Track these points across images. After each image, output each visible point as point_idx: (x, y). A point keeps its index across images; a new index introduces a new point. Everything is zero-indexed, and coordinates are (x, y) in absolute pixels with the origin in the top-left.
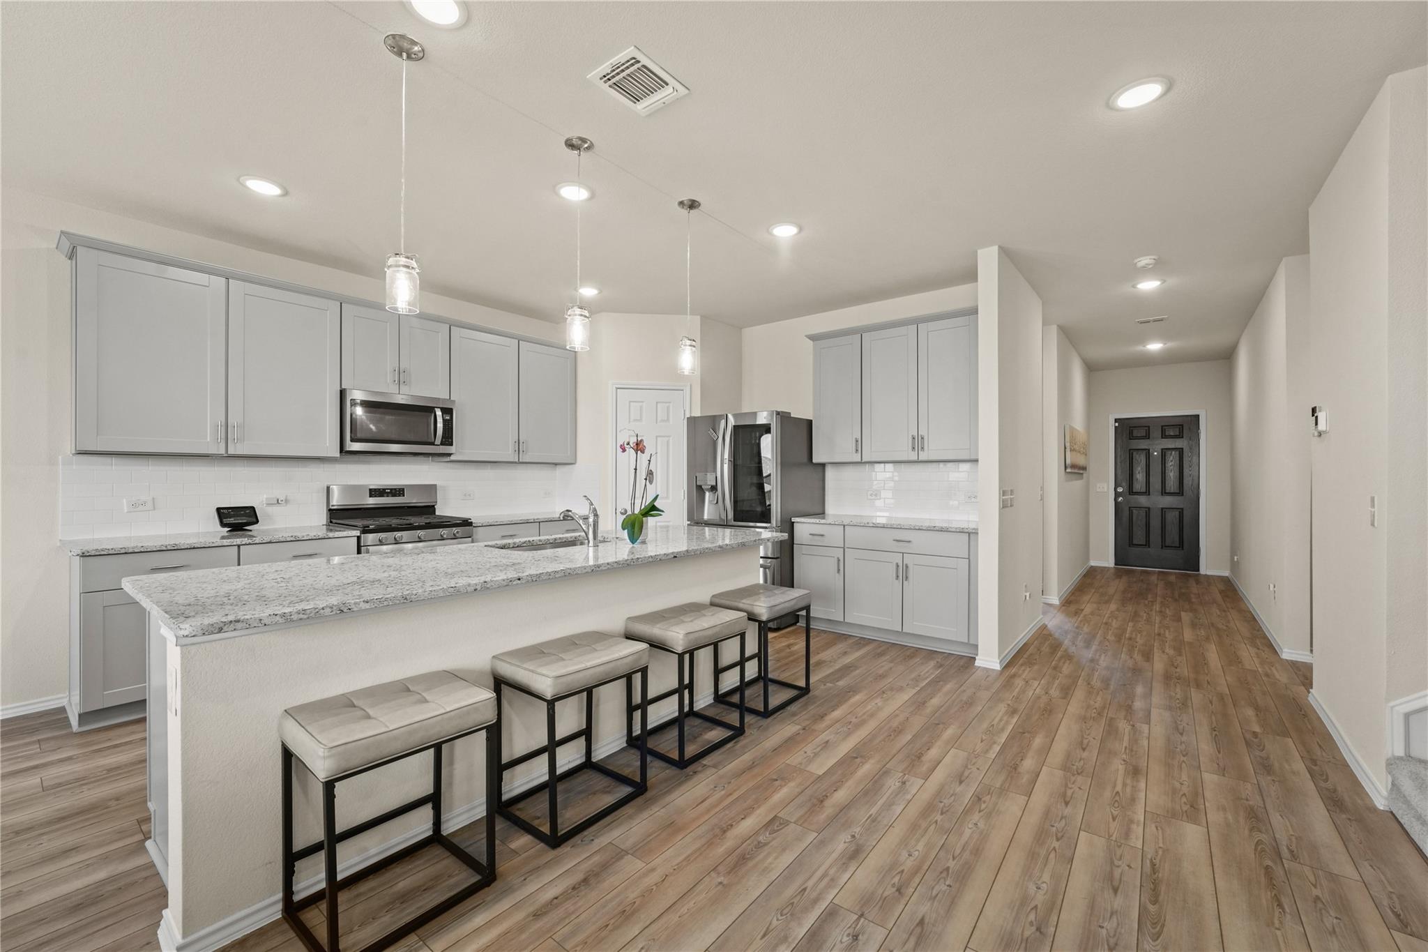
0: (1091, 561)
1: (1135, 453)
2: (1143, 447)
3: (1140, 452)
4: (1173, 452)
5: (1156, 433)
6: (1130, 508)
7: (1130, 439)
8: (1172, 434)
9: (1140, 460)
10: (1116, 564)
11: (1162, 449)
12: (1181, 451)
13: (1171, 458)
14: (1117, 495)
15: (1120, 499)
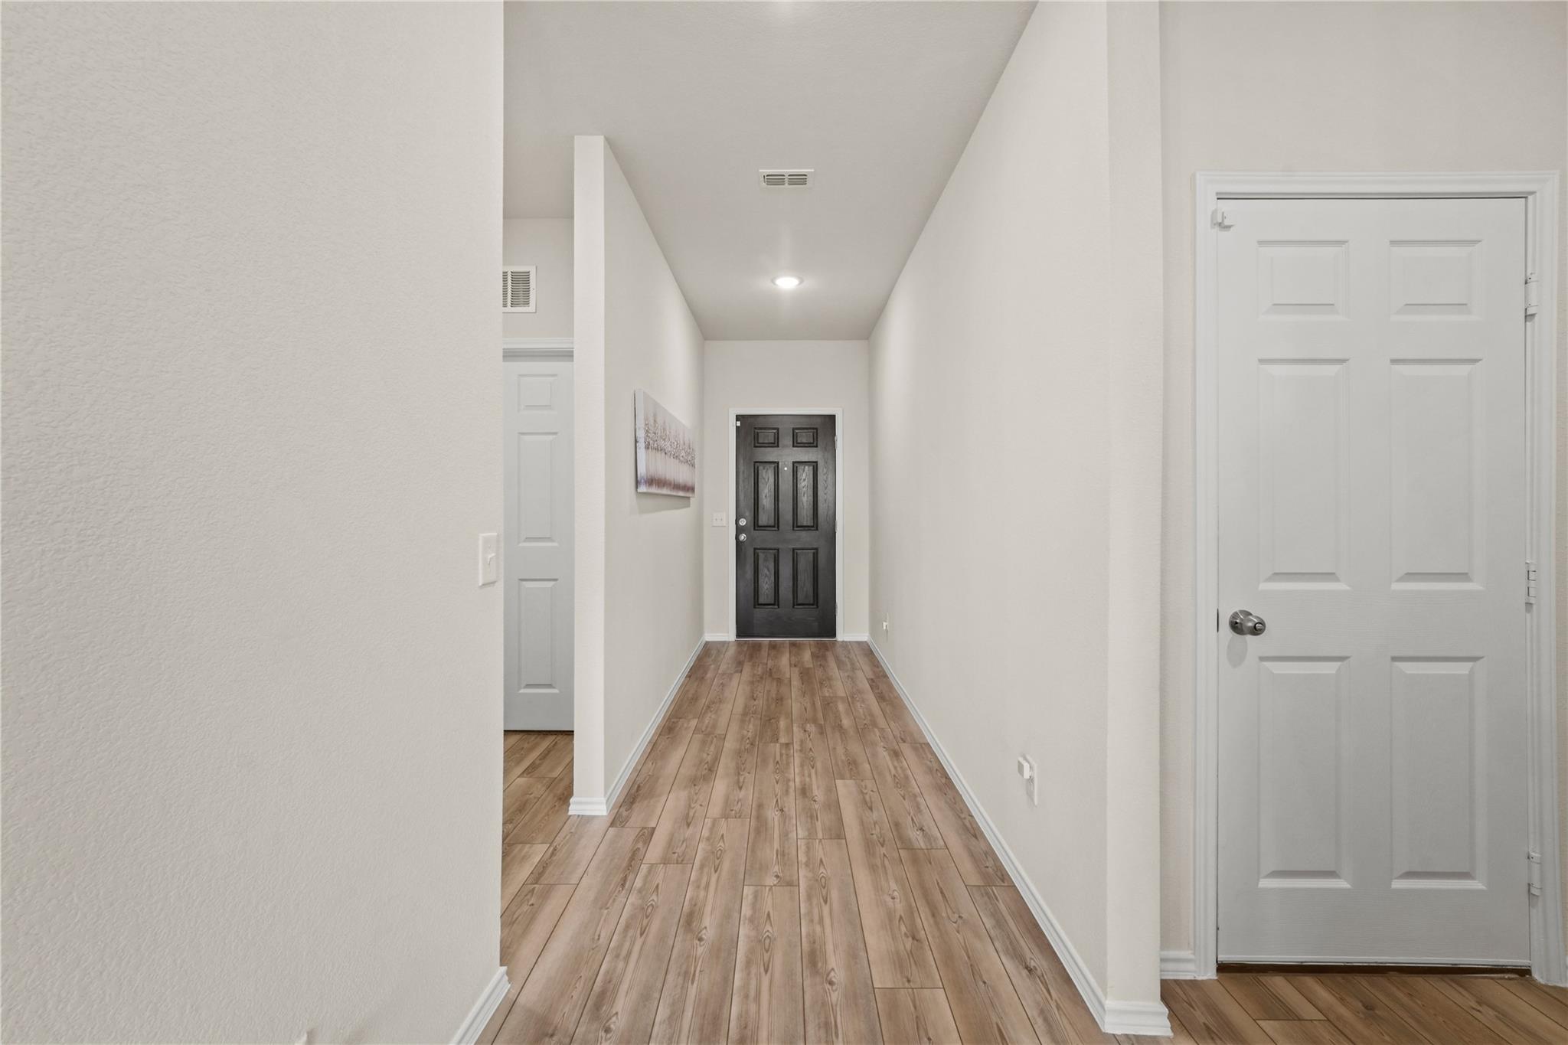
0: (706, 634)
1: (761, 468)
2: (771, 460)
3: (768, 466)
4: (807, 467)
5: (786, 440)
6: (755, 549)
7: (755, 447)
8: (804, 441)
9: (767, 476)
10: (738, 636)
11: (794, 463)
12: (814, 465)
13: (804, 475)
14: (739, 530)
15: (743, 537)
